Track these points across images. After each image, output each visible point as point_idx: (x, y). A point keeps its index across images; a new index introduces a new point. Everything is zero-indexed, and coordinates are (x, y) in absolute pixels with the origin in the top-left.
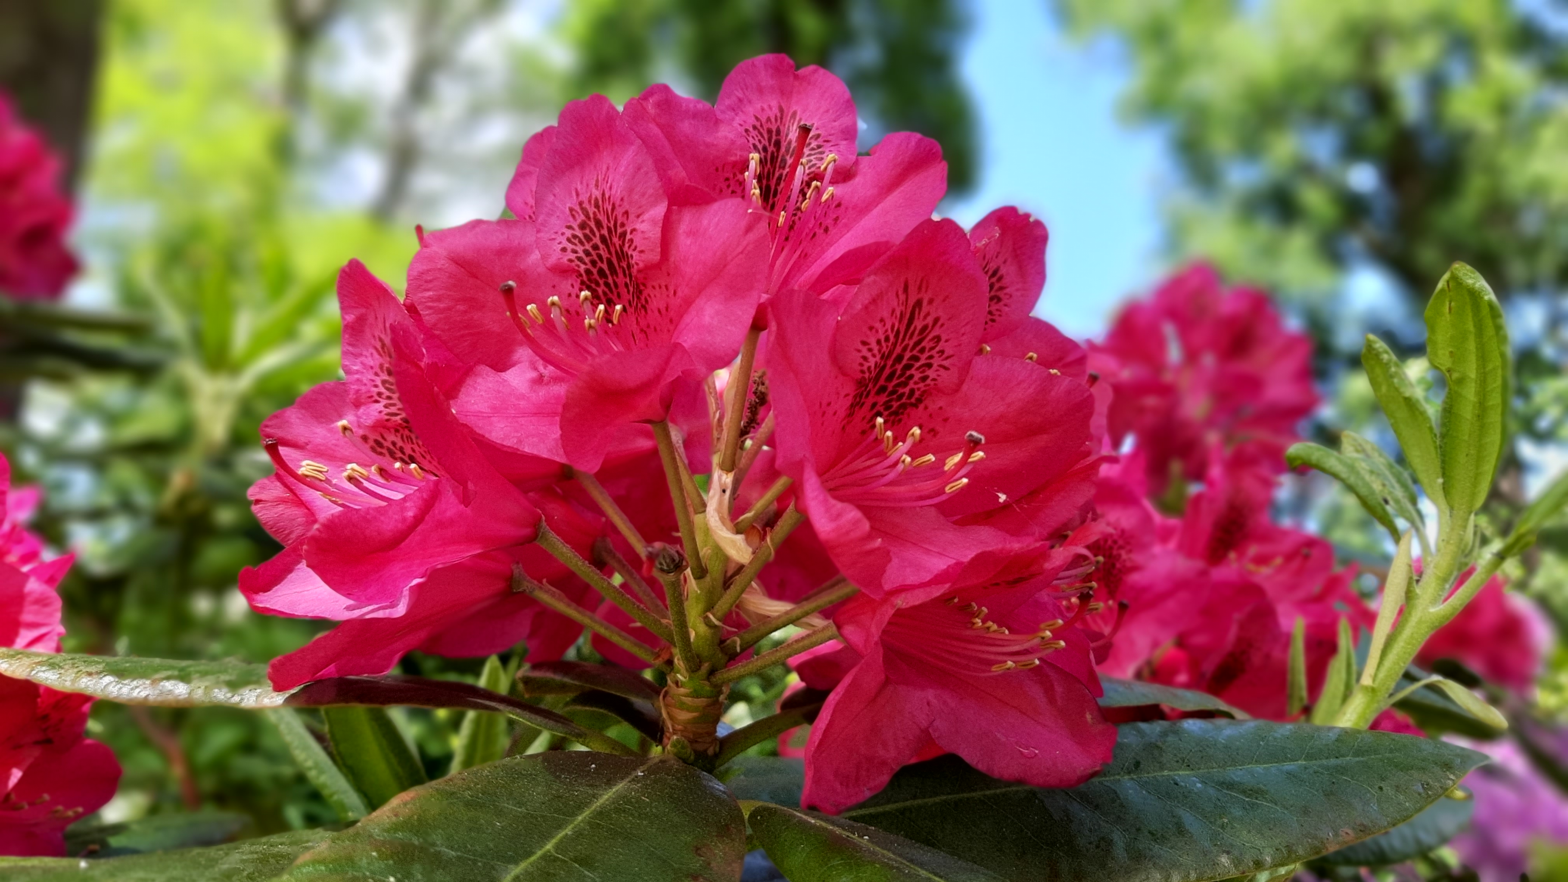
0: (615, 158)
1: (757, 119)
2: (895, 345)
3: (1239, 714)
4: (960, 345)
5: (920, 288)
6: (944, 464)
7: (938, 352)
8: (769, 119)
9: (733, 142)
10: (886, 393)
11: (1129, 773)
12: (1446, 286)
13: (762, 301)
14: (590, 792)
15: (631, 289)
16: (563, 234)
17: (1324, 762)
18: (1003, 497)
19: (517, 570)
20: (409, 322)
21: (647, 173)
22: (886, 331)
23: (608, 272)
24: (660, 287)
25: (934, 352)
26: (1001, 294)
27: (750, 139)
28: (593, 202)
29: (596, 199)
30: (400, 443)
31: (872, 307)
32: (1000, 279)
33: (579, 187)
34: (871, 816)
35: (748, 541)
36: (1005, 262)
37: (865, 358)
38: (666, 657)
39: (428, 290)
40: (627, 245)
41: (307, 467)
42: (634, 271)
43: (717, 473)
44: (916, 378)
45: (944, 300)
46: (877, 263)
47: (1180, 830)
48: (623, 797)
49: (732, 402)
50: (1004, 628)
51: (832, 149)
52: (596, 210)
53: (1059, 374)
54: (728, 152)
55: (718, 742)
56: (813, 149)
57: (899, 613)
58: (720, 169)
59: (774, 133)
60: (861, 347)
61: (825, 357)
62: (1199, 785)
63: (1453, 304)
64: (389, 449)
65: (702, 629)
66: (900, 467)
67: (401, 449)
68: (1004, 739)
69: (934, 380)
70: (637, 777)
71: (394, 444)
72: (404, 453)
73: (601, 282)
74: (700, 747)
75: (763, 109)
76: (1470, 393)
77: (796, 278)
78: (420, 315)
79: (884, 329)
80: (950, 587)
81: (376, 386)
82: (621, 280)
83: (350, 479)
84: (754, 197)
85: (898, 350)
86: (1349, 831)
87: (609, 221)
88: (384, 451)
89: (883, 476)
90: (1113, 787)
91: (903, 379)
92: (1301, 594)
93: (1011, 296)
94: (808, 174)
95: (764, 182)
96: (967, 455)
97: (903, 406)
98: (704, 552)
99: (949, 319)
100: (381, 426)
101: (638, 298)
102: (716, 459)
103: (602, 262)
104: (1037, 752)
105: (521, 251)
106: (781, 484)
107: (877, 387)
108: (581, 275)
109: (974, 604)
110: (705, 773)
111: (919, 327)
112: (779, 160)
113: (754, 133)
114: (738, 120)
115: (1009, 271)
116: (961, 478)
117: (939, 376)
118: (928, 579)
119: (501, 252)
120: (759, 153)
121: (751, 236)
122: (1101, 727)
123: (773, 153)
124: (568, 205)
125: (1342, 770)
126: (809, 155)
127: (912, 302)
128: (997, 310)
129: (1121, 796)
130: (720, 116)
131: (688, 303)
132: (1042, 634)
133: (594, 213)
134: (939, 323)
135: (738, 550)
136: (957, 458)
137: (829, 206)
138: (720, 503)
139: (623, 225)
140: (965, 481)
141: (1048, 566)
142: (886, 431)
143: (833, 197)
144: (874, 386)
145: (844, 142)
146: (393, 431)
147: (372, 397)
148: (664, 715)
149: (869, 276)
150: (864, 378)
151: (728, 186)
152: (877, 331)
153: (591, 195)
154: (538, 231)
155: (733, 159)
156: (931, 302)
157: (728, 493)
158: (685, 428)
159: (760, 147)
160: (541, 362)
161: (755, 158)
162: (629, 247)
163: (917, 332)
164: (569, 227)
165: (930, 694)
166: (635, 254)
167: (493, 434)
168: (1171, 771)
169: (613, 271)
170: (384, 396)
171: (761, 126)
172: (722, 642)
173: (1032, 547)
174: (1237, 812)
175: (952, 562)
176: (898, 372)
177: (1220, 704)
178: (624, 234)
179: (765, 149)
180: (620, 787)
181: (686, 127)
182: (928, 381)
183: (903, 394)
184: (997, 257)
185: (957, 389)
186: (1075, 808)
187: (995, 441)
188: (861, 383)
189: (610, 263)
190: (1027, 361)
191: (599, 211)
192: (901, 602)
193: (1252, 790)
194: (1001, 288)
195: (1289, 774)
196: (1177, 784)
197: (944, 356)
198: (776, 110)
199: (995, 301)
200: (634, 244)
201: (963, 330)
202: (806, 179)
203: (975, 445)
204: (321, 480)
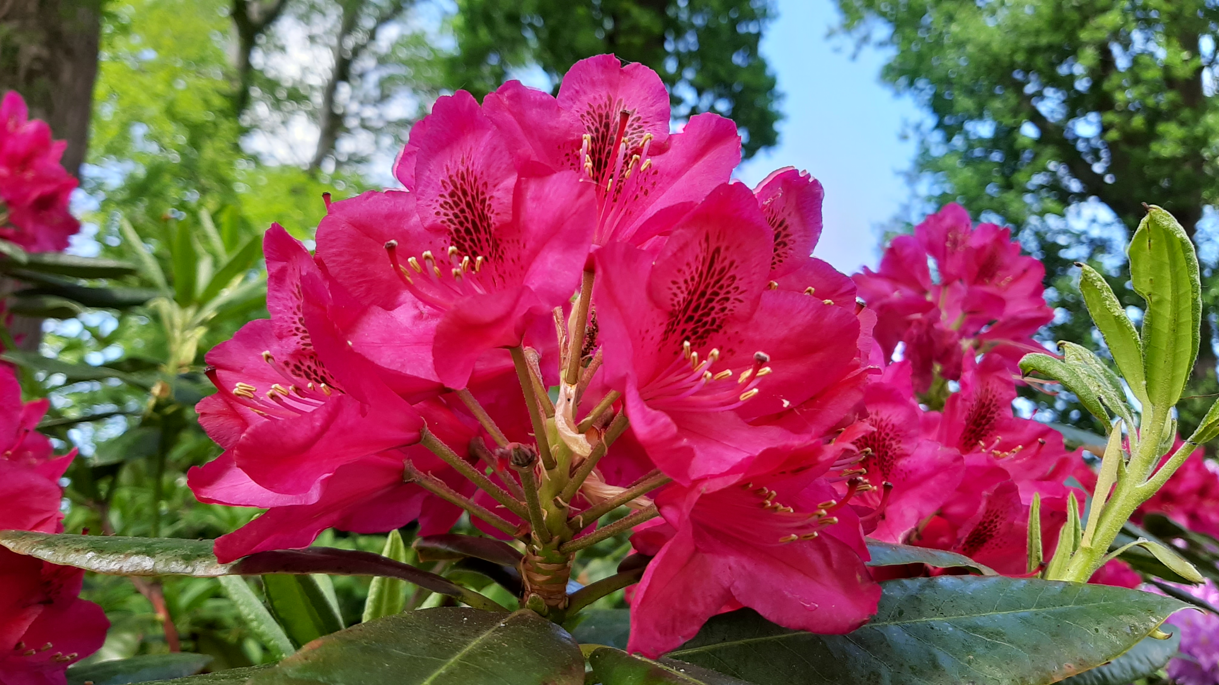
0: (476, 140)
1: (591, 106)
2: (699, 283)
3: (986, 570)
4: (751, 282)
5: (718, 238)
6: (739, 377)
7: (734, 288)
8: (600, 106)
9: (571, 126)
10: (693, 322)
11: (895, 620)
12: (1146, 227)
13: (591, 251)
14: (461, 639)
15: (491, 243)
16: (437, 201)
17: (1051, 609)
18: (786, 403)
19: (408, 464)
20: (318, 274)
21: (501, 152)
22: (692, 272)
23: (472, 230)
24: (513, 241)
25: (730, 288)
26: (786, 240)
27: (585, 122)
28: (460, 175)
29: (462, 173)
30: (314, 367)
31: (679, 254)
32: (786, 228)
33: (449, 164)
34: (689, 656)
35: (588, 439)
36: (789, 215)
37: (675, 295)
38: (524, 532)
39: (332, 247)
40: (486, 209)
41: (239, 388)
42: (492, 229)
43: (563, 385)
44: (716, 310)
45: (738, 247)
46: (684, 219)
47: (935, 666)
48: (488, 644)
49: (575, 330)
50: (790, 507)
51: (649, 128)
52: (462, 182)
53: (833, 303)
54: (567, 133)
55: (567, 599)
56: (635, 129)
57: (703, 496)
58: (561, 147)
59: (604, 117)
60: (671, 286)
61: (644, 294)
62: (950, 629)
63: (1152, 241)
64: (305, 372)
65: (553, 508)
66: (703, 380)
67: (315, 372)
68: (789, 596)
69: (731, 310)
70: (499, 627)
71: (309, 367)
72: (316, 375)
73: (468, 238)
74: (552, 603)
75: (595, 98)
76: (1167, 312)
77: (623, 232)
78: (326, 267)
79: (690, 271)
80: (743, 476)
81: (295, 323)
82: (483, 236)
83: (273, 396)
84: (587, 168)
85: (702, 287)
86: (1072, 665)
87: (472, 190)
88: (302, 373)
89: (691, 387)
90: (882, 631)
91: (706, 310)
92: (1037, 473)
93: (795, 242)
94: (631, 149)
95: (597, 156)
96: (756, 371)
97: (707, 332)
98: (553, 448)
99: (742, 262)
100: (298, 355)
101: (497, 250)
102: (563, 375)
103: (468, 222)
104: (817, 605)
105: (404, 216)
106: (612, 394)
107: (686, 316)
108: (451, 233)
109: (765, 488)
110: (554, 624)
111: (718, 269)
112: (608, 138)
113: (588, 117)
114: (575, 107)
115: (793, 221)
116: (751, 389)
117: (734, 307)
118: (726, 470)
119: (389, 217)
120: (592, 132)
121: (583, 200)
122: (868, 585)
123: (603, 132)
124: (441, 178)
125: (1066, 615)
126: (632, 134)
127: (711, 250)
128: (784, 253)
129: (888, 638)
130: (561, 104)
131: (535, 253)
132: (818, 512)
133: (461, 184)
134: (735, 265)
135: (581, 446)
136: (748, 373)
137: (647, 174)
138: (566, 409)
139: (483, 193)
140: (756, 391)
141: (822, 458)
142: (692, 351)
143: (650, 167)
144: (684, 316)
145: (660, 123)
146: (308, 357)
147: (292, 331)
148: (525, 578)
149: (678, 229)
150: (674, 310)
151: (568, 160)
152: (684, 273)
153: (458, 170)
154: (418, 199)
155: (571, 138)
156: (727, 248)
157: (572, 401)
158: (541, 350)
159: (593, 128)
160: (421, 303)
161: (587, 138)
162: (488, 211)
163: (716, 273)
164: (442, 196)
165: (732, 560)
166: (492, 216)
167: (382, 360)
168: (927, 617)
169: (477, 230)
170: (301, 330)
171: (594, 111)
172: (569, 519)
173: (808, 444)
174: (980, 650)
175: (746, 455)
176: (702, 305)
177: (971, 563)
178: (484, 201)
179: (597, 130)
180: (486, 635)
181: (534, 114)
182: (726, 312)
183: (706, 323)
184: (783, 211)
185: (750, 317)
186: (851, 647)
187: (777, 359)
188: (672, 314)
189: (474, 223)
190: (806, 294)
191: (465, 183)
192: (704, 488)
193: (992, 633)
194: (787, 236)
195: (1025, 620)
196: (932, 628)
197: (739, 291)
198: (605, 99)
199: (782, 246)
200: (492, 208)
201: (753, 271)
202: (629, 152)
203: (762, 363)
204: (250, 398)
